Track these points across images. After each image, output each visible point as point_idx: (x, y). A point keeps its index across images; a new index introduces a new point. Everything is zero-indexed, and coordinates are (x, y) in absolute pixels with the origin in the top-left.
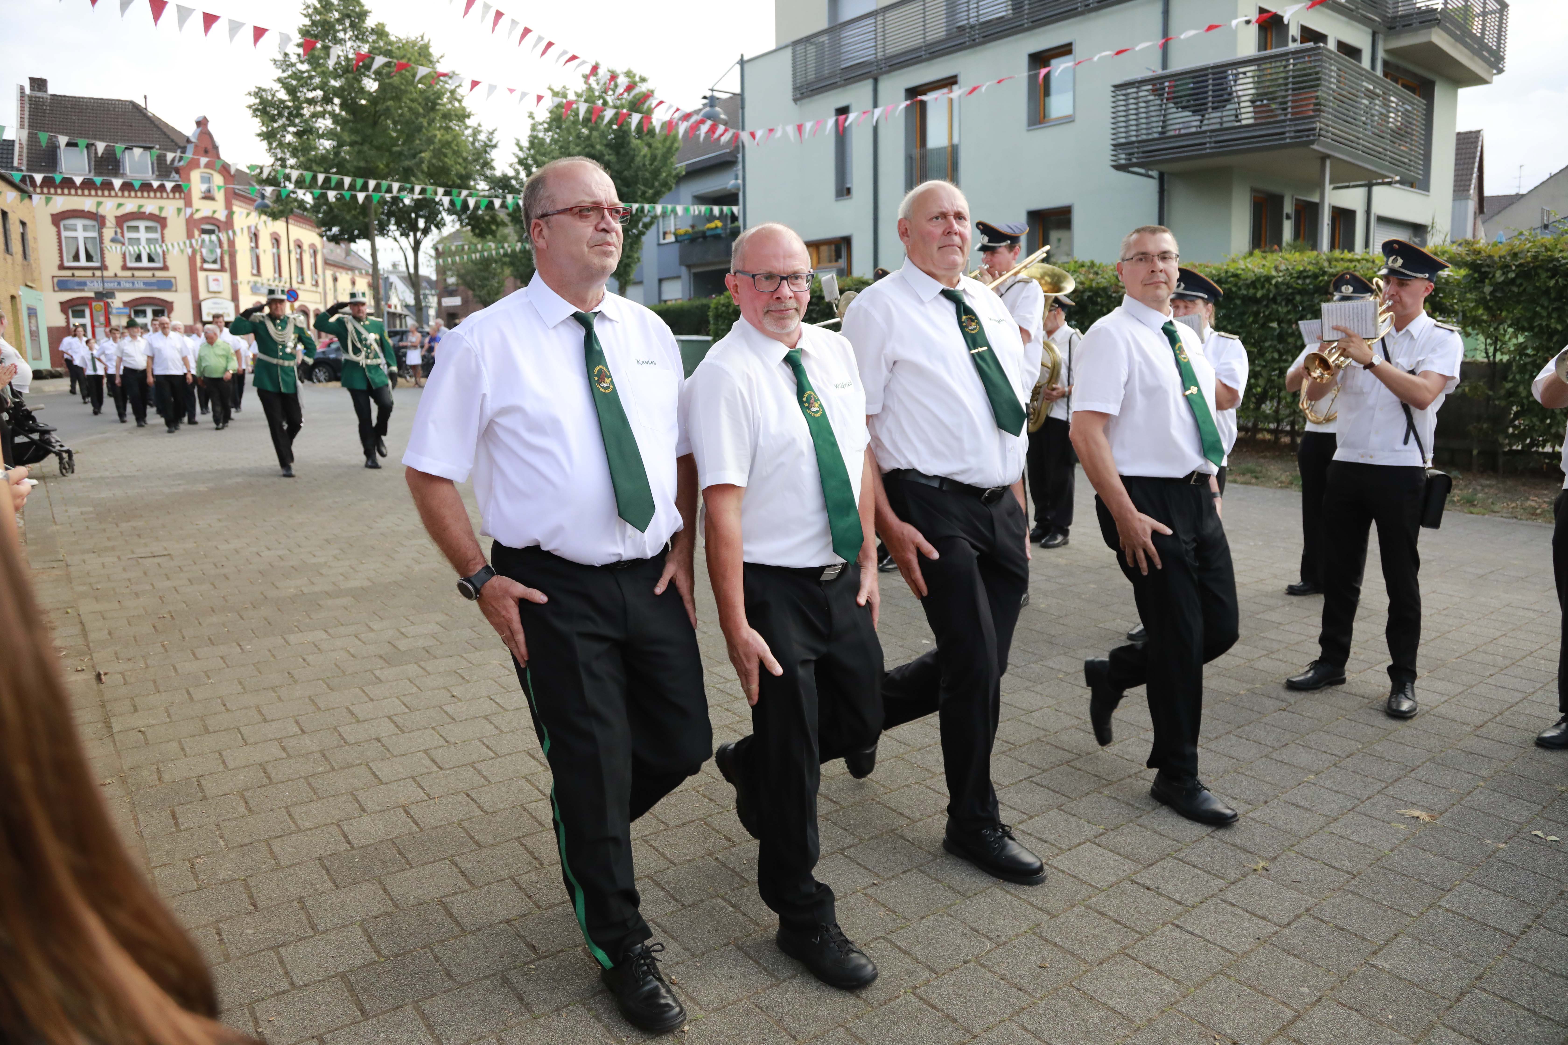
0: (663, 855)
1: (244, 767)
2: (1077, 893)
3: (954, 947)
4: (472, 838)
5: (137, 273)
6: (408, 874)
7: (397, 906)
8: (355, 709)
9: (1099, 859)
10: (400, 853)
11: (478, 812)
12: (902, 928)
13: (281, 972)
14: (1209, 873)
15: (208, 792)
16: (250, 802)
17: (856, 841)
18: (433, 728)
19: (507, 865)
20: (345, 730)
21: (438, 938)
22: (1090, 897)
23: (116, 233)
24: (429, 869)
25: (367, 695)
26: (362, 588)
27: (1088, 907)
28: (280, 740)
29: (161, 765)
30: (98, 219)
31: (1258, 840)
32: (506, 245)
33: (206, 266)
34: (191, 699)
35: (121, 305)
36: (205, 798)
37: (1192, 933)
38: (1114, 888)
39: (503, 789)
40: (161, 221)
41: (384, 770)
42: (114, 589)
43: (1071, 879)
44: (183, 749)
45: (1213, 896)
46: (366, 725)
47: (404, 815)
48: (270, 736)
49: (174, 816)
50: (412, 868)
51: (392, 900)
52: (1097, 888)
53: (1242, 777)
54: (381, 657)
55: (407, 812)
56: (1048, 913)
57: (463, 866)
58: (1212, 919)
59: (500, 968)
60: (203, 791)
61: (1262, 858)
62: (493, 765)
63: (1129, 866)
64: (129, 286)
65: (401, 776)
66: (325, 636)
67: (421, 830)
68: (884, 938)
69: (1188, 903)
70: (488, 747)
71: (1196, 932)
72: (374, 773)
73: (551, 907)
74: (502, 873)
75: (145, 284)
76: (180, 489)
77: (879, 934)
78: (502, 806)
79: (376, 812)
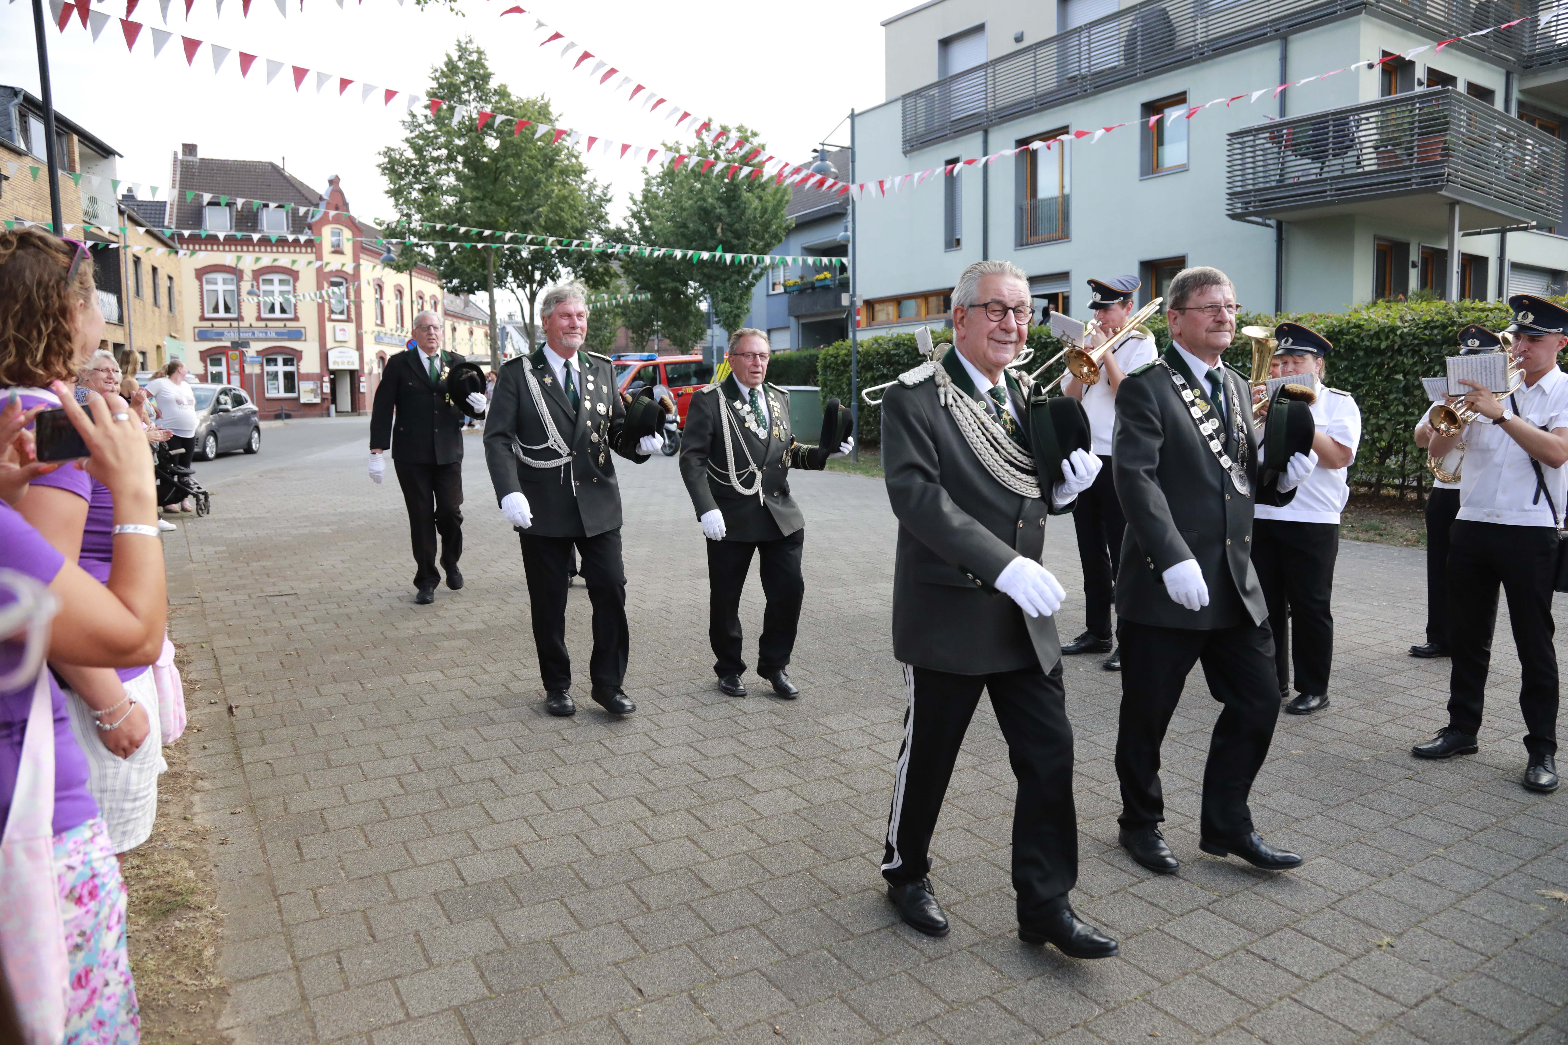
0: (768, 904)
1: (365, 801)
2: (1189, 960)
3: (1061, 1010)
4: (581, 880)
5: (270, 324)
6: (520, 912)
7: (508, 944)
8: (470, 749)
9: (1213, 927)
10: (512, 892)
11: (587, 855)
12: (1008, 988)
13: (397, 1002)
14: (1330, 947)
15: (330, 824)
16: (370, 836)
17: (963, 898)
18: (545, 770)
19: (615, 907)
20: (460, 769)
21: (547, 976)
22: (1203, 966)
23: (252, 286)
24: (540, 909)
25: (481, 736)
26: (477, 630)
27: (1201, 976)
28: (398, 777)
29: (287, 797)
30: (236, 273)
31: (1382, 914)
32: (619, 296)
33: (334, 317)
34: (316, 734)
35: (255, 354)
36: (327, 830)
37: (1311, 1009)
38: (1228, 958)
39: (612, 833)
40: (294, 275)
41: (498, 810)
42: (245, 626)
43: (1183, 946)
44: (307, 782)
45: (1334, 970)
46: (480, 765)
47: (515, 854)
48: (389, 772)
49: (298, 846)
50: (522, 907)
51: (503, 937)
52: (1210, 956)
53: (1364, 847)
54: (494, 698)
55: (519, 853)
56: (1159, 980)
57: (572, 907)
58: (1333, 995)
59: (608, 1010)
60: (325, 823)
61: (1386, 933)
62: (602, 809)
63: (1244, 934)
64: (262, 335)
65: (513, 816)
66: (441, 677)
67: (532, 870)
68: (990, 998)
69: (1308, 977)
70: (597, 790)
71: (1316, 1007)
72: (487, 813)
73: (658, 952)
74: (610, 916)
75: (277, 334)
76: (306, 531)
77: (984, 993)
78: (610, 849)
79: (488, 851)
